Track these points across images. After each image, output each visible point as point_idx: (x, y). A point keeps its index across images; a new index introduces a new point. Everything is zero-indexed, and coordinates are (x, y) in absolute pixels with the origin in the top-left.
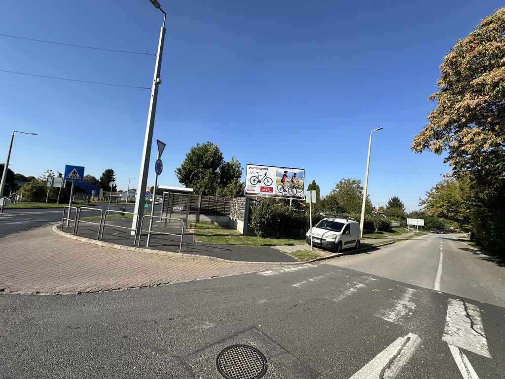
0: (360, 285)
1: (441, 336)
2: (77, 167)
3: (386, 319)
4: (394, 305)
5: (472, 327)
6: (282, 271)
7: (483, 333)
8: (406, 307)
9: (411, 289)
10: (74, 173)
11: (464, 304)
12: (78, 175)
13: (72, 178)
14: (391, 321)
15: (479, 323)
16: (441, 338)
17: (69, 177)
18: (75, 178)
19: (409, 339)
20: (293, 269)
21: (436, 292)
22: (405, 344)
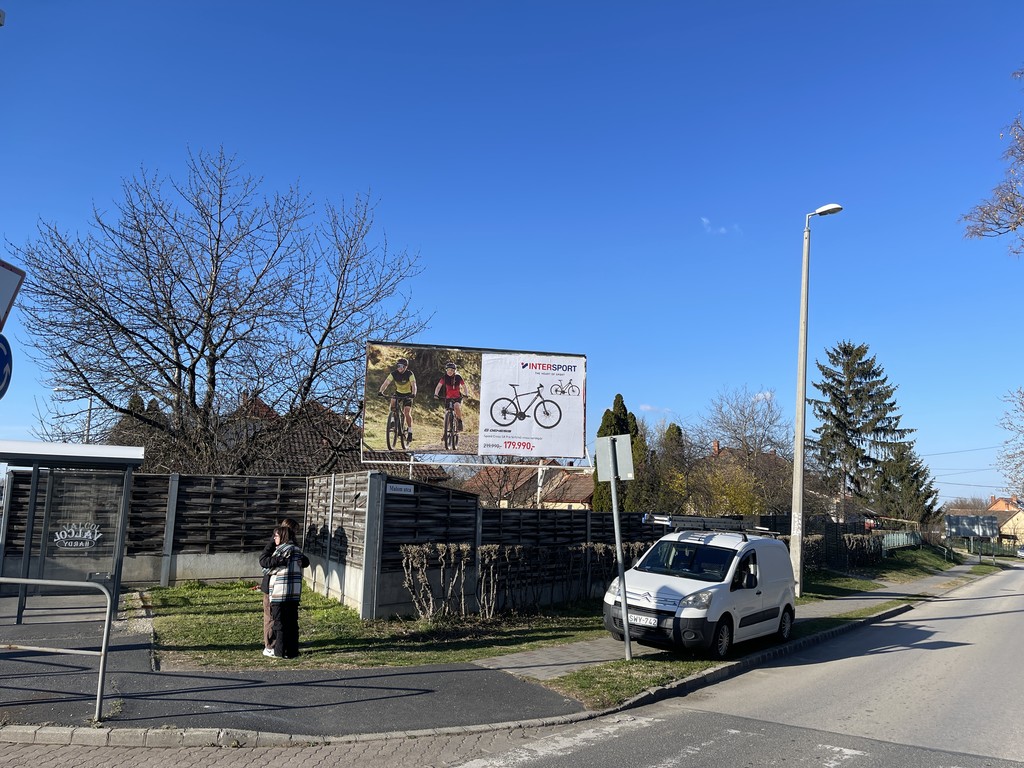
20: (565, 743)
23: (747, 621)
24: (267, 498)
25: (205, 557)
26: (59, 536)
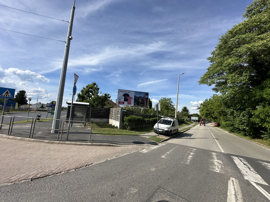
0: (192, 154)
1: (243, 177)
2: (9, 89)
3: (216, 171)
4: (213, 163)
5: (250, 170)
6: (151, 149)
7: (256, 173)
8: (218, 163)
9: (213, 153)
10: (7, 93)
11: (238, 158)
12: (10, 95)
13: (5, 96)
14: (218, 172)
15: (251, 167)
16: (244, 178)
17: (3, 96)
18: (8, 96)
19: (232, 181)
20: (155, 147)
21: (224, 153)
22: (234, 185)
23: (174, 131)
24: (103, 111)
25: (95, 119)
26: (77, 115)
